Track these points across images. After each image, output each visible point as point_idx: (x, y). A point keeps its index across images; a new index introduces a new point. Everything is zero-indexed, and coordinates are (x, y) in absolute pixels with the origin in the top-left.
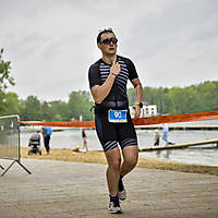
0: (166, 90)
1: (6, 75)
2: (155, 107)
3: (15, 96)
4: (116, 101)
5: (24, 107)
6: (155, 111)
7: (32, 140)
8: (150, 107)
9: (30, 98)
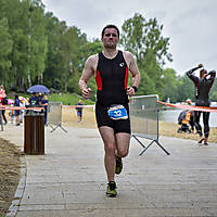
1: (164, 51)
3: (173, 72)
5: (181, 83)
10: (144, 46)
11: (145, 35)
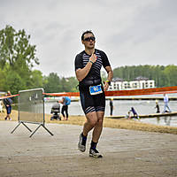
0: (163, 68)
1: (32, 56)
2: (153, 81)
3: (39, 73)
4: (93, 80)
5: (47, 81)
6: (153, 85)
7: (53, 108)
8: (149, 82)
9: (52, 74)
10: (15, 52)
11: (16, 43)
